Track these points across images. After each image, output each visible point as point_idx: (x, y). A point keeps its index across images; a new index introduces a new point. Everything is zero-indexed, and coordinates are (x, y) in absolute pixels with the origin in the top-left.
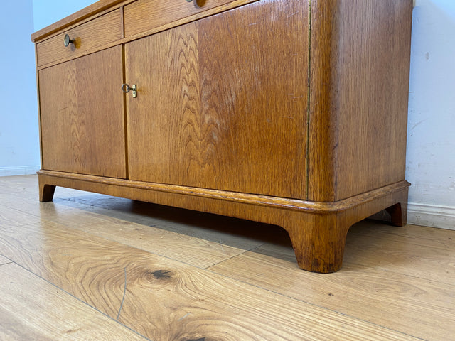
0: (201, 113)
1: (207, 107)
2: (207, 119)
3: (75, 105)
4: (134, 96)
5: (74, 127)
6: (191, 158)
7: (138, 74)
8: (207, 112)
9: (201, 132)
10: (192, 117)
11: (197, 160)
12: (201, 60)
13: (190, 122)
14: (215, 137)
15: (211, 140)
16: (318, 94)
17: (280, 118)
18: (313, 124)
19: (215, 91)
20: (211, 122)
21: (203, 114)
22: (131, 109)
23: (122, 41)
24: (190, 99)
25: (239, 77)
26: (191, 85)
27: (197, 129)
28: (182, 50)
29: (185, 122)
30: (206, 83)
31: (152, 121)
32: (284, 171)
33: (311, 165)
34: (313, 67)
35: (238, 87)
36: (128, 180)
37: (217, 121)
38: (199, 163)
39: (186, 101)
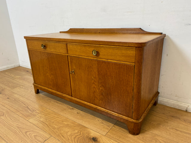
0: (99, 86)
2: (101, 88)
3: (48, 67)
4: (74, 73)
5: (48, 74)
6: (95, 97)
7: (74, 67)
8: (100, 87)
9: (99, 91)
10: (95, 87)
11: (97, 98)
12: (98, 72)
13: (94, 87)
14: (104, 94)
15: (102, 94)
16: (136, 94)
17: (125, 96)
18: (134, 101)
19: (103, 82)
20: (102, 90)
21: (99, 87)
22: (72, 77)
23: (67, 55)
24: (94, 81)
25: (111, 81)
26: (95, 78)
27: (98, 91)
28: (91, 66)
29: (93, 87)
30: (100, 79)
31: (81, 83)
32: (126, 110)
33: (133, 111)
34: (135, 87)
35: (111, 83)
36: (72, 97)
37: (104, 90)
38: (98, 99)
39: (93, 81)
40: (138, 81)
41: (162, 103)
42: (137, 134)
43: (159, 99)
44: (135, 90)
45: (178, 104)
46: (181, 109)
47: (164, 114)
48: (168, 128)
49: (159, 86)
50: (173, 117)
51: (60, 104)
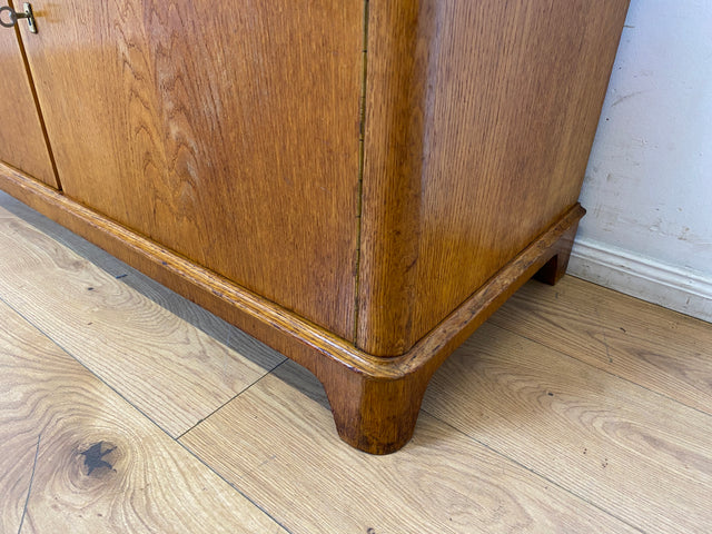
0: (161, 112)
1: (169, 106)
2: (174, 130)
4: (32, 28)
6: (156, 197)
8: (171, 117)
9: (167, 152)
10: (147, 117)
11: (168, 205)
13: (143, 126)
14: (193, 173)
15: (185, 175)
16: (379, 163)
17: (308, 186)
18: (368, 222)
19: (180, 77)
20: (181, 142)
21: (166, 116)
24: (137, 76)
25: (224, 65)
26: (134, 45)
27: (160, 147)
29: (134, 121)
31: (76, 98)
32: (317, 284)
33: (362, 294)
34: (371, 100)
35: (224, 86)
36: (62, 194)
37: (192, 144)
38: (171, 210)
39: (129, 76)
40: (395, 36)
41: (592, 270)
42: (388, 448)
43: (575, 249)
44: (377, 131)
45: (686, 282)
46: (702, 313)
47: (590, 334)
48: (598, 424)
49: (590, 172)
50: (641, 354)
51: (28, 234)
